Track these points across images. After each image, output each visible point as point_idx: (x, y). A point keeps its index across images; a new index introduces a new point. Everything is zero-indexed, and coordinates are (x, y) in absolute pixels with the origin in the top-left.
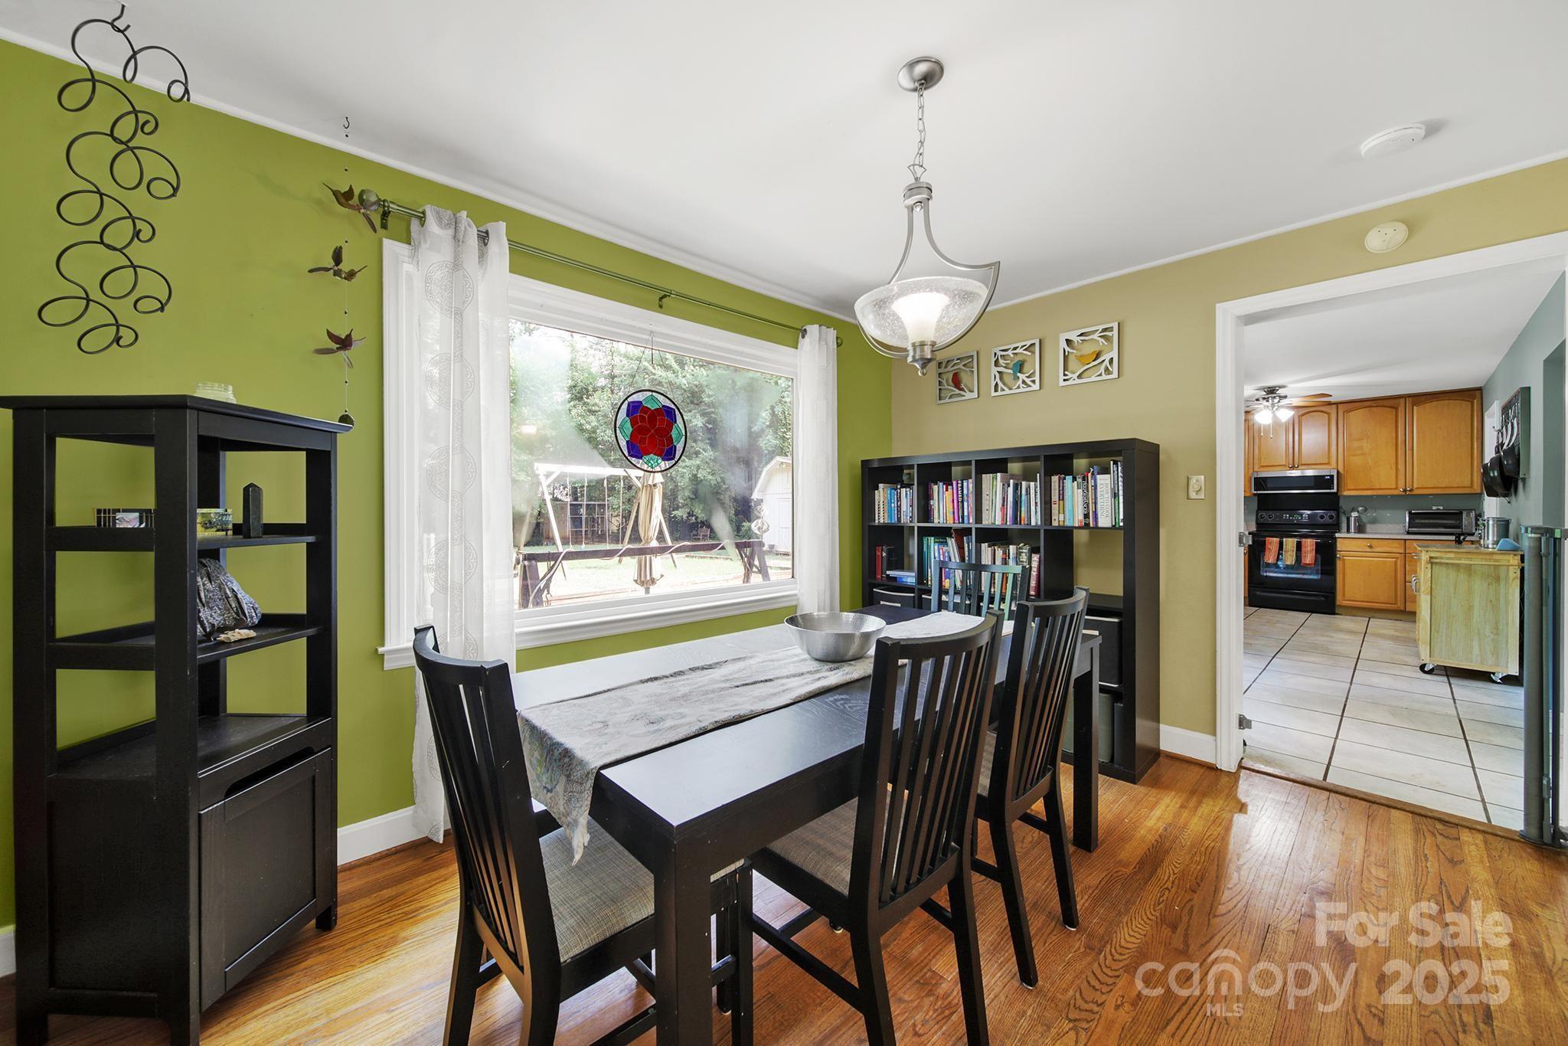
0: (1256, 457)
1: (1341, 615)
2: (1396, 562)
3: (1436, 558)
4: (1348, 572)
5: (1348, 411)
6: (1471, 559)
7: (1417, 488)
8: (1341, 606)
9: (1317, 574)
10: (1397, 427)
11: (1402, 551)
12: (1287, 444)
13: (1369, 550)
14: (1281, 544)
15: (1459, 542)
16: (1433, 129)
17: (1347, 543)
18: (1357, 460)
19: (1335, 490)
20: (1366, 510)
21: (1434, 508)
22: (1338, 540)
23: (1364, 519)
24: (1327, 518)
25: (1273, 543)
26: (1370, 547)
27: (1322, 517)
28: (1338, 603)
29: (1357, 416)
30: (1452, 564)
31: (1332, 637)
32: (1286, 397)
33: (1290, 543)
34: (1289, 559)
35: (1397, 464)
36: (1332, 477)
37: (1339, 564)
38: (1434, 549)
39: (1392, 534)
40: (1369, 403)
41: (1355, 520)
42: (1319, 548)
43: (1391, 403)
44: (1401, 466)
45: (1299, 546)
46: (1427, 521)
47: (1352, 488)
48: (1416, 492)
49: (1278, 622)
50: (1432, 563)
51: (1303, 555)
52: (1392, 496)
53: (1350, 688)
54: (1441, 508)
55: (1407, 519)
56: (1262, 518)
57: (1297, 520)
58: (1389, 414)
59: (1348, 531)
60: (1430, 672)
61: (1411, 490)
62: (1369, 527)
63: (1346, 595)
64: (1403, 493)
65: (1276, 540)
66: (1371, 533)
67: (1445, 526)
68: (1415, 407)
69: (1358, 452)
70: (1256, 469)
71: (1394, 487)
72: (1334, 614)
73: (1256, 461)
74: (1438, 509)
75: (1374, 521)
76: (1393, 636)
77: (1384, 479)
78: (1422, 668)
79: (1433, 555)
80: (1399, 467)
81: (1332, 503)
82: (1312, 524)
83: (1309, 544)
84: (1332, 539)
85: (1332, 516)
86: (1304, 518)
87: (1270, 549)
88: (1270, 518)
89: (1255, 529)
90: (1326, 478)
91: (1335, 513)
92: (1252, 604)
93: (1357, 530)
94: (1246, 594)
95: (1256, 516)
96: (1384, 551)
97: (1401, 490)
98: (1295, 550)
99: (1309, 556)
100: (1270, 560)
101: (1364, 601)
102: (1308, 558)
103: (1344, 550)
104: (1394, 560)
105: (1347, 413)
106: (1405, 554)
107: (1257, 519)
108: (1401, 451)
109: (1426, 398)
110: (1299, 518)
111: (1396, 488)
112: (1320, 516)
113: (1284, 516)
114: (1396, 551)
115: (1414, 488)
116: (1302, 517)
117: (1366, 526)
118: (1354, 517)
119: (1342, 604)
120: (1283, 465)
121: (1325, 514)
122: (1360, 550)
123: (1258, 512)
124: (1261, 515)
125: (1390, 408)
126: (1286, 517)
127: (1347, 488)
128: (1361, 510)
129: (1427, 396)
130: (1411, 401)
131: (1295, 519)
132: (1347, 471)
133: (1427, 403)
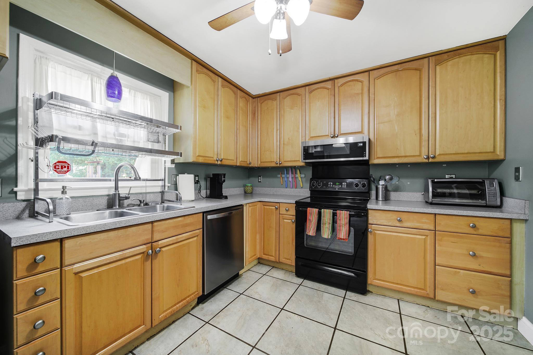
0: (307, 129)
1: (372, 294)
2: (425, 240)
4: (379, 248)
5: (379, 78)
7: (440, 155)
9: (351, 249)
10: (421, 90)
11: (432, 228)
13: (398, 224)
14: (320, 214)
17: (378, 217)
19: (367, 158)
20: (391, 178)
21: (447, 176)
22: (369, 211)
23: (390, 188)
24: (360, 186)
26: (400, 221)
27: (357, 185)
28: (369, 281)
29: (387, 82)
33: (327, 215)
35: (420, 128)
36: (364, 143)
37: (371, 239)
39: (418, 205)
40: (397, 67)
41: (382, 188)
42: (352, 222)
44: (425, 133)
45: (335, 219)
47: (381, 156)
48: (437, 160)
51: (338, 228)
52: (416, 164)
54: (454, 176)
55: (430, 188)
56: (313, 185)
57: (339, 188)
59: (378, 201)
61: (434, 157)
62: (393, 196)
63: (377, 274)
64: (427, 161)
65: (315, 210)
67: (461, 196)
69: (386, 119)
70: (306, 139)
71: (418, 153)
72: (365, 293)
73: (307, 133)
74: (452, 178)
75: (397, 189)
77: (409, 146)
81: (364, 170)
83: (344, 217)
84: (365, 210)
85: (364, 184)
86: (343, 186)
87: (311, 221)
88: (319, 186)
89: (309, 195)
90: (360, 144)
91: (367, 180)
92: (298, 274)
93: (384, 199)
94: (294, 264)
95: (310, 184)
96: (414, 227)
97: (424, 158)
98: (331, 222)
99: (343, 228)
100: (311, 232)
101: (393, 283)
102: (343, 232)
103: (375, 223)
104: (424, 237)
105: (377, 79)
106: (435, 231)
107: (310, 187)
108: (424, 116)
109: (448, 56)
110: (340, 186)
111: (420, 156)
112: (355, 184)
113: (329, 184)
114: (426, 226)
115: (437, 154)
116: (342, 185)
117: (392, 196)
118: (382, 185)
119: (373, 283)
120: (327, 135)
121: (359, 183)
122: (390, 224)
123: (311, 180)
124: (313, 183)
125: (415, 70)
126: (330, 185)
127: (378, 156)
128: (388, 178)
129: (449, 53)
130: (434, 60)
131: (337, 188)
132: (376, 139)
133: (450, 61)
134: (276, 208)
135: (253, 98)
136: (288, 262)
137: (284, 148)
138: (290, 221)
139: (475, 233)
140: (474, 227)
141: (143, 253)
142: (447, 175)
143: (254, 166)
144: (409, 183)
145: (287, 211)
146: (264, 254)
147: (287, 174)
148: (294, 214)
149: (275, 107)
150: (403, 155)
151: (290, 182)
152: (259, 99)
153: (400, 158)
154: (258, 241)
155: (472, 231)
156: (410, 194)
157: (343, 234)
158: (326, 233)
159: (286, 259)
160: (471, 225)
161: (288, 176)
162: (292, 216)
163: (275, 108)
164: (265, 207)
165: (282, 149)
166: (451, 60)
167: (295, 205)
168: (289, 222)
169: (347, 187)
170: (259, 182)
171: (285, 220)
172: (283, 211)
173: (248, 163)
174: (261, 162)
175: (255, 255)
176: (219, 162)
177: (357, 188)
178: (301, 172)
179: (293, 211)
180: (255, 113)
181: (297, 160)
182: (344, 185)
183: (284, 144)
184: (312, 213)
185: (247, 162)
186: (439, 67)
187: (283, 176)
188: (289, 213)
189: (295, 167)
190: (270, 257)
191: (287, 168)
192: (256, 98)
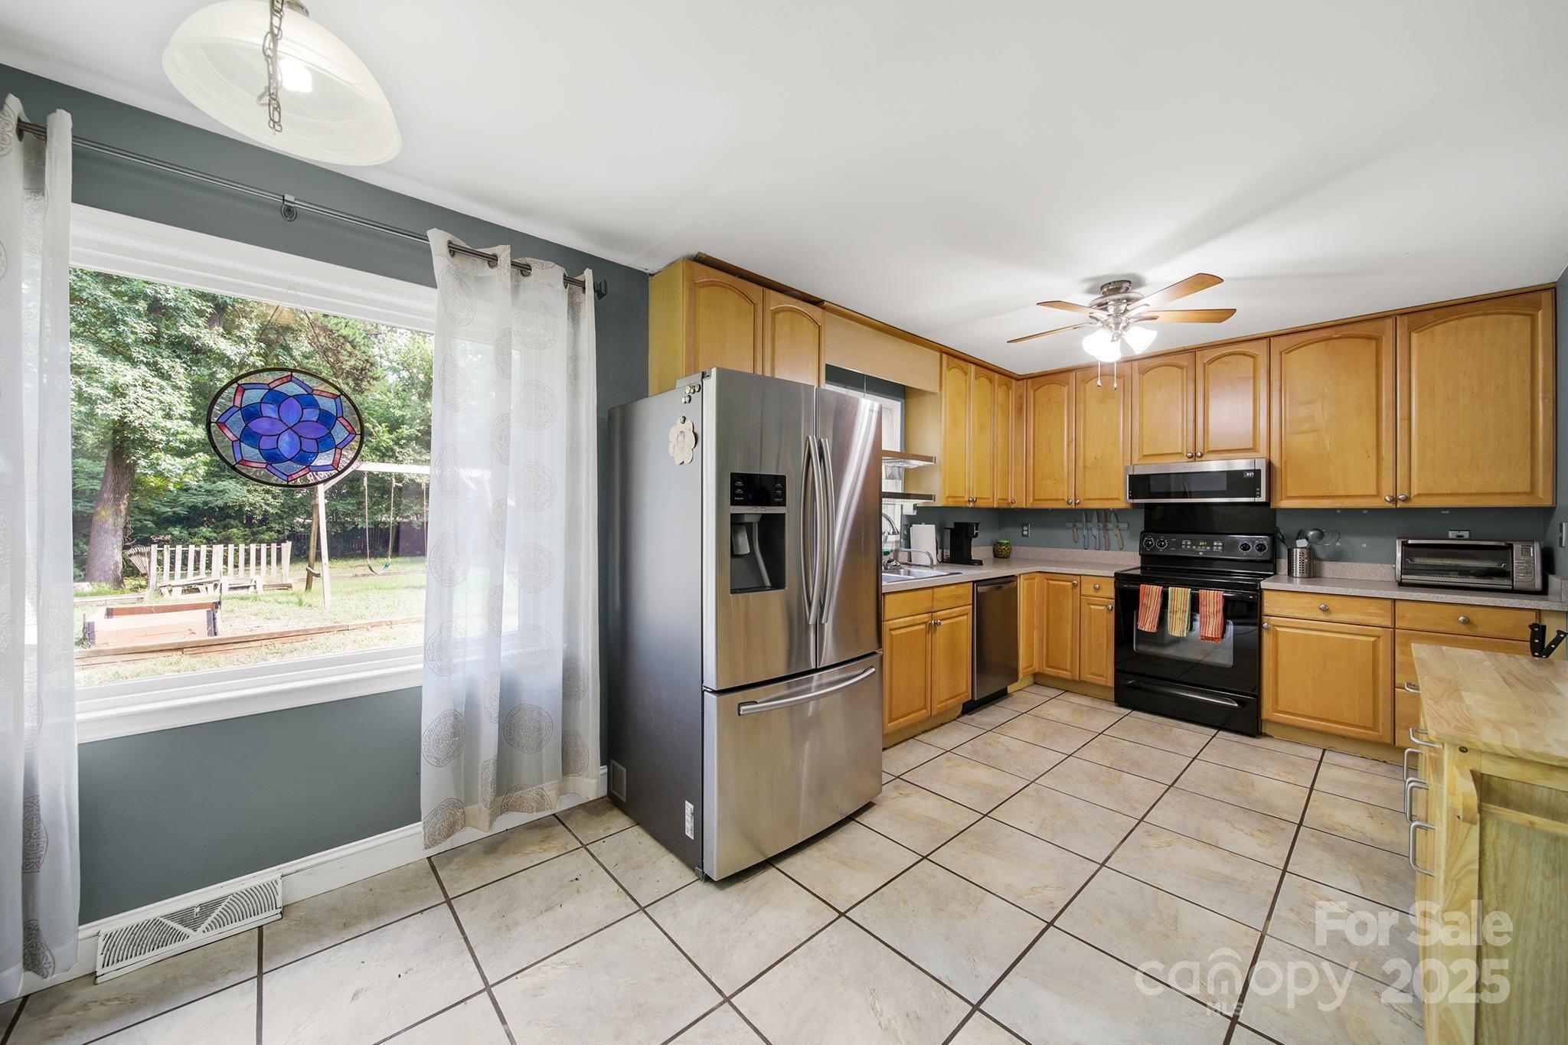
0: (1136, 440)
1: (1271, 738)
2: (1375, 645)
4: (1284, 657)
5: (1290, 350)
7: (1419, 495)
8: (1268, 721)
9: (1228, 656)
10: (1378, 376)
11: (1388, 623)
12: (1185, 414)
13: (1322, 616)
14: (1165, 596)
18: (1304, 444)
19: (1263, 499)
20: (1321, 535)
21: (1451, 534)
22: (1267, 594)
23: (1319, 552)
24: (1253, 549)
25: (1153, 595)
26: (1326, 610)
27: (1245, 547)
28: (1265, 715)
29: (1306, 359)
33: (1181, 598)
34: (1180, 623)
35: (1378, 446)
36: (1257, 472)
37: (1267, 642)
39: (1368, 585)
40: (1328, 332)
41: (1302, 554)
42: (1231, 611)
43: (1370, 328)
44: (1386, 451)
45: (1195, 602)
46: (1437, 563)
47: (1295, 494)
48: (1416, 503)
51: (1202, 618)
52: (1369, 510)
54: (1467, 535)
55: (1399, 555)
56: (1148, 546)
57: (1205, 551)
58: (1365, 353)
59: (1289, 577)
61: (1407, 499)
62: (1329, 568)
63: (1281, 702)
64: (1391, 505)
65: (1156, 590)
66: (1331, 582)
67: (1464, 572)
68: (1414, 336)
69: (1306, 427)
70: (1135, 461)
71: (1373, 492)
72: (1258, 735)
73: (1136, 447)
74: (1460, 537)
75: (1337, 557)
77: (1354, 476)
80: (1384, 453)
81: (1262, 521)
83: (1214, 600)
84: (1256, 590)
85: (1262, 545)
86: (1215, 548)
87: (1147, 607)
88: (1161, 546)
89: (1139, 564)
90: (1248, 474)
91: (1269, 539)
92: (1120, 701)
93: (1305, 575)
94: (1111, 683)
95: (1141, 543)
96: (1353, 621)
97: (1386, 500)
98: (1188, 609)
99: (1212, 620)
100: (1147, 626)
101: (1315, 719)
102: (1211, 625)
103: (1276, 613)
104: (1373, 639)
105: (1287, 353)
106: (1394, 628)
107: (1141, 548)
108: (1387, 423)
109: (1435, 315)
110: (1208, 548)
111: (1377, 495)
112: (1242, 545)
113: (1184, 543)
114: (1375, 621)
115: (1412, 495)
116: (1212, 546)
117: (1326, 570)
118: (1302, 548)
119: (1274, 719)
120: (1179, 453)
121: (1250, 544)
122: (1306, 616)
123: (1143, 534)
124: (1147, 540)
125: (1366, 340)
126: (1186, 545)
127: (1288, 495)
128: (1312, 535)
129: (1437, 311)
130: (1406, 321)
131: (1201, 549)
132: (1286, 462)
133: (1439, 324)
134: (1073, 584)
135: (1018, 380)
136: (1101, 681)
137: (1084, 475)
138: (1103, 608)
139: (1471, 633)
140: (1467, 622)
141: (925, 623)
142: (1450, 532)
143: (1019, 507)
144: (1364, 545)
145: (1097, 590)
146: (1049, 667)
147: (1087, 522)
148: (1113, 595)
149: (1066, 397)
150: (1342, 493)
151: (1095, 537)
152: (1029, 381)
153: (1336, 500)
154: (1036, 641)
155: (1464, 629)
156: (1367, 566)
157: (1210, 629)
158: (1177, 627)
159: (1093, 674)
160: (1461, 618)
161: (1090, 525)
162: (1106, 600)
163: (1066, 400)
164: (1050, 582)
165: (1080, 475)
166: (1442, 323)
167: (1113, 580)
168: (1101, 610)
169: (1223, 550)
170: (1023, 535)
171: (1092, 607)
172: (1088, 588)
173: (1010, 501)
174: (1034, 500)
175: (1031, 666)
176: (971, 505)
177: (1245, 553)
178: (1119, 518)
179: (1109, 591)
180: (1021, 407)
181: (1114, 497)
182: (1218, 546)
183: (1084, 467)
184: (1150, 594)
185: (1007, 500)
186: (1416, 334)
187: (1079, 525)
188: (1099, 593)
189: (1106, 511)
190: (1061, 672)
191: (1088, 512)
192: (1021, 379)
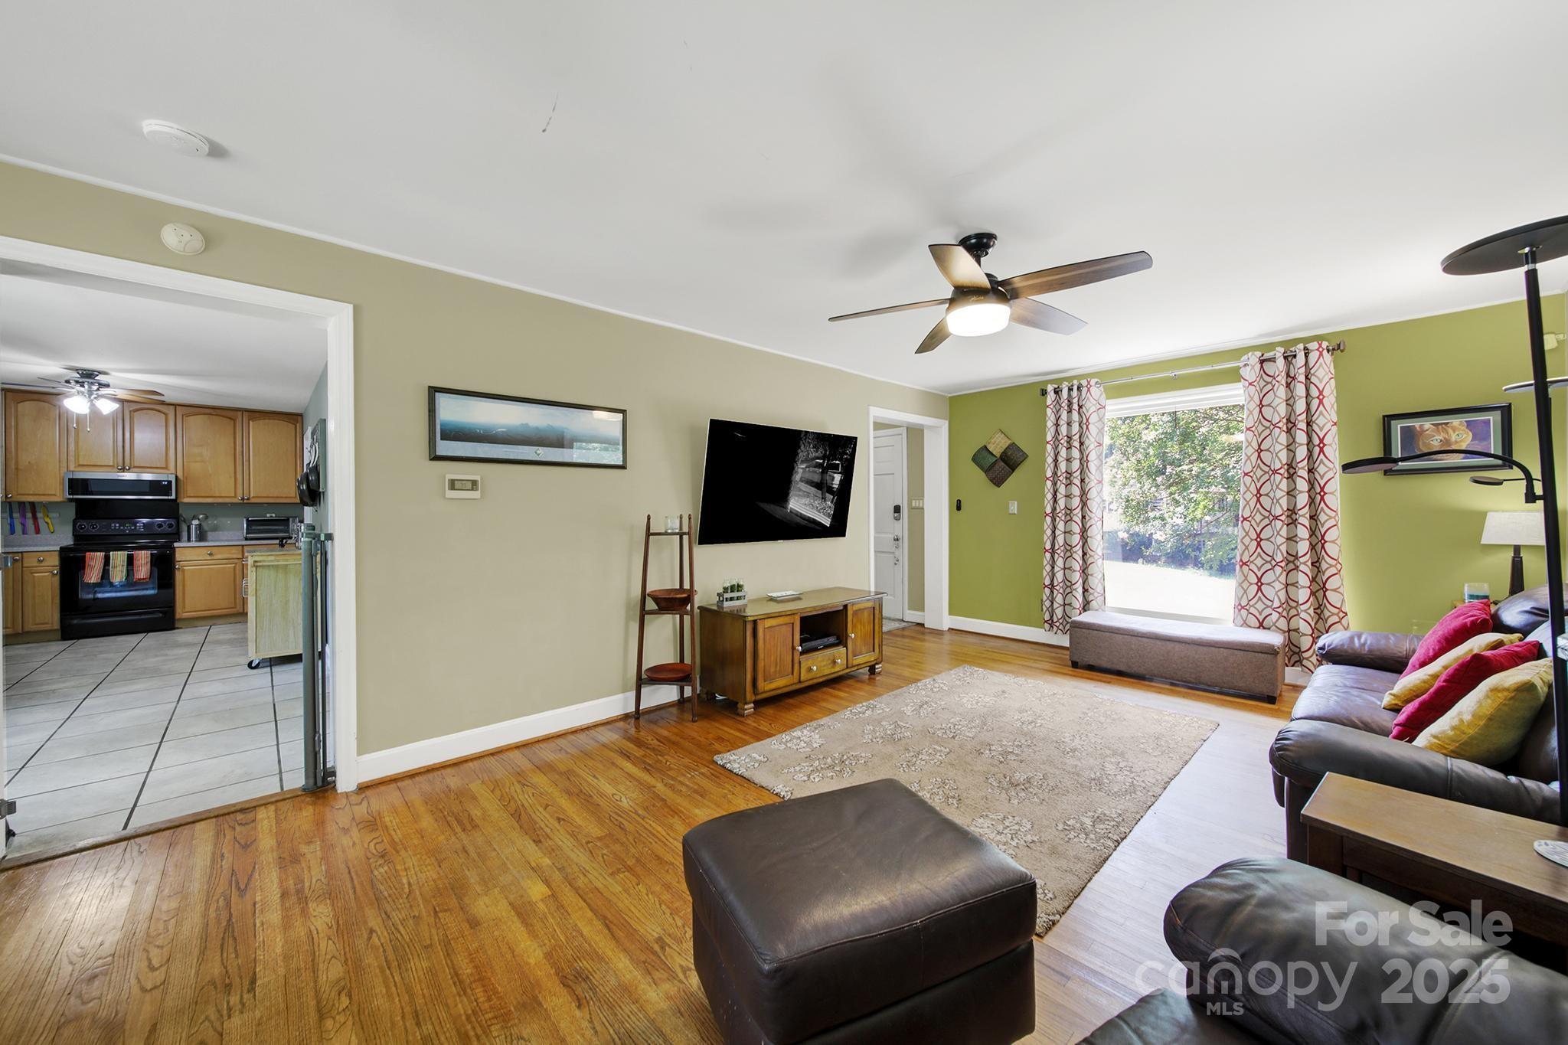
0: (71, 453)
1: (181, 628)
2: (235, 567)
3: (260, 562)
4: (188, 583)
5: (188, 415)
6: (287, 560)
7: (253, 497)
8: (181, 620)
9: (153, 588)
10: (235, 438)
11: (240, 556)
12: (115, 441)
13: (209, 558)
14: (107, 559)
15: (282, 545)
16: (216, 151)
17: (188, 555)
18: (196, 468)
19: (174, 496)
20: (207, 517)
21: (268, 515)
22: (177, 549)
23: (205, 527)
24: (165, 527)
25: (95, 559)
26: (211, 554)
27: (160, 526)
28: (177, 616)
29: (196, 422)
30: (273, 566)
31: (167, 655)
32: (108, 386)
33: (119, 558)
34: (118, 575)
35: (235, 473)
36: (170, 482)
37: (178, 576)
38: (258, 554)
39: (232, 540)
40: (208, 411)
41: (196, 528)
42: (155, 561)
43: (230, 414)
44: (239, 477)
45: (130, 560)
46: (262, 527)
47: (192, 495)
48: (253, 501)
49: (101, 652)
50: (257, 567)
51: (135, 569)
52: (232, 504)
53: (176, 707)
54: (274, 515)
55: (245, 526)
56: (83, 528)
57: (130, 530)
58: (228, 424)
59: (189, 540)
60: (257, 667)
61: (248, 499)
62: (210, 535)
63: (187, 606)
64: (241, 501)
65: (100, 555)
66: (212, 541)
67: (274, 531)
68: (251, 422)
69: (197, 458)
70: (73, 469)
71: (233, 495)
72: (174, 628)
73: (71, 458)
74: (271, 517)
75: (215, 529)
76: (230, 639)
77: (223, 486)
78: (250, 665)
79: (257, 559)
80: (238, 476)
81: (171, 510)
82: (150, 533)
83: (143, 558)
84: (172, 548)
85: (171, 524)
87: (91, 567)
88: (93, 528)
89: (75, 540)
90: (163, 482)
91: (174, 520)
92: (67, 636)
93: (197, 538)
94: (57, 627)
95: (77, 526)
96: (225, 558)
97: (239, 499)
98: (125, 563)
99: (143, 568)
100: (91, 579)
101: (205, 610)
102: (142, 572)
103: (183, 560)
104: (233, 565)
105: (186, 417)
107: (75, 531)
108: (239, 462)
109: (260, 415)
110: (133, 528)
111: (235, 497)
112: (156, 524)
113: (112, 525)
114: (235, 556)
115: (250, 497)
118: (195, 524)
119: (182, 617)
120: (110, 466)
121: (163, 523)
122: (202, 558)
123: (74, 519)
124: (83, 525)
125: (227, 419)
126: (115, 526)
127: (188, 495)
128: (201, 518)
129: (260, 413)
130: (249, 415)
131: (127, 529)
132: (186, 477)
133: (261, 419)
134: (14, 560)
136: (49, 628)
138: (49, 573)
144: (227, 522)
145: (41, 562)
147: (12, 512)
148: (57, 564)
150: (218, 495)
151: (23, 524)
153: (214, 499)
156: (229, 532)
157: (142, 574)
159: (38, 624)
161: (16, 515)
162: (51, 568)
165: (11, 476)
167: (56, 553)
168: (47, 575)
171: (38, 574)
172: (32, 563)
177: (159, 528)
178: (49, 509)
179: (54, 560)
181: (50, 493)
182: (140, 526)
183: (17, 469)
184: (93, 558)
186: (253, 422)
188: (44, 565)
